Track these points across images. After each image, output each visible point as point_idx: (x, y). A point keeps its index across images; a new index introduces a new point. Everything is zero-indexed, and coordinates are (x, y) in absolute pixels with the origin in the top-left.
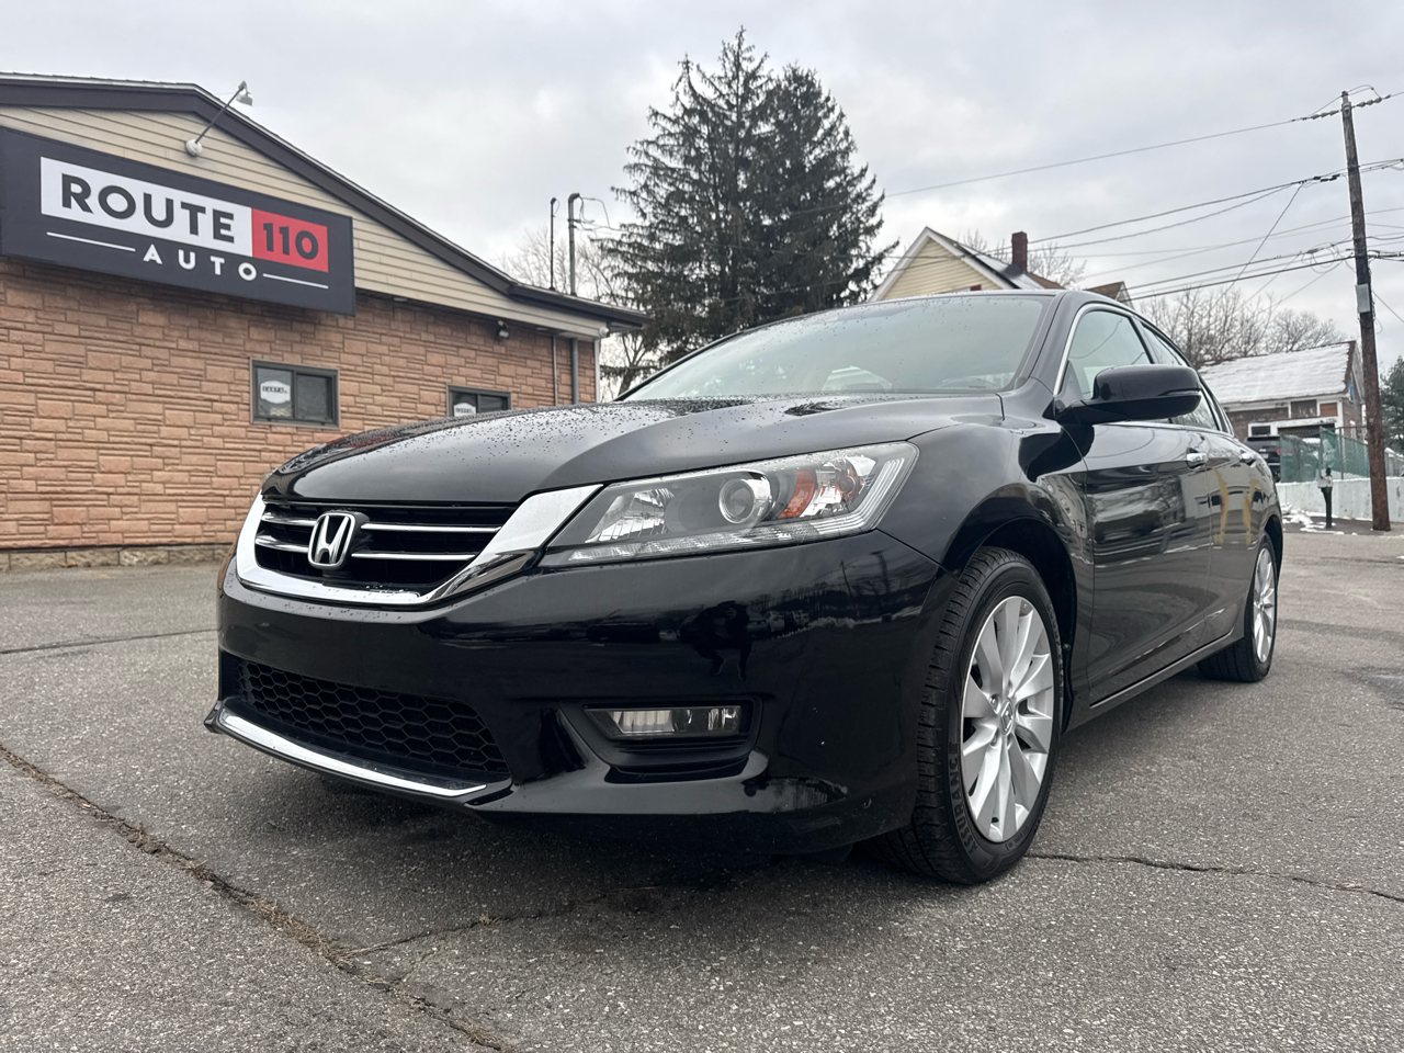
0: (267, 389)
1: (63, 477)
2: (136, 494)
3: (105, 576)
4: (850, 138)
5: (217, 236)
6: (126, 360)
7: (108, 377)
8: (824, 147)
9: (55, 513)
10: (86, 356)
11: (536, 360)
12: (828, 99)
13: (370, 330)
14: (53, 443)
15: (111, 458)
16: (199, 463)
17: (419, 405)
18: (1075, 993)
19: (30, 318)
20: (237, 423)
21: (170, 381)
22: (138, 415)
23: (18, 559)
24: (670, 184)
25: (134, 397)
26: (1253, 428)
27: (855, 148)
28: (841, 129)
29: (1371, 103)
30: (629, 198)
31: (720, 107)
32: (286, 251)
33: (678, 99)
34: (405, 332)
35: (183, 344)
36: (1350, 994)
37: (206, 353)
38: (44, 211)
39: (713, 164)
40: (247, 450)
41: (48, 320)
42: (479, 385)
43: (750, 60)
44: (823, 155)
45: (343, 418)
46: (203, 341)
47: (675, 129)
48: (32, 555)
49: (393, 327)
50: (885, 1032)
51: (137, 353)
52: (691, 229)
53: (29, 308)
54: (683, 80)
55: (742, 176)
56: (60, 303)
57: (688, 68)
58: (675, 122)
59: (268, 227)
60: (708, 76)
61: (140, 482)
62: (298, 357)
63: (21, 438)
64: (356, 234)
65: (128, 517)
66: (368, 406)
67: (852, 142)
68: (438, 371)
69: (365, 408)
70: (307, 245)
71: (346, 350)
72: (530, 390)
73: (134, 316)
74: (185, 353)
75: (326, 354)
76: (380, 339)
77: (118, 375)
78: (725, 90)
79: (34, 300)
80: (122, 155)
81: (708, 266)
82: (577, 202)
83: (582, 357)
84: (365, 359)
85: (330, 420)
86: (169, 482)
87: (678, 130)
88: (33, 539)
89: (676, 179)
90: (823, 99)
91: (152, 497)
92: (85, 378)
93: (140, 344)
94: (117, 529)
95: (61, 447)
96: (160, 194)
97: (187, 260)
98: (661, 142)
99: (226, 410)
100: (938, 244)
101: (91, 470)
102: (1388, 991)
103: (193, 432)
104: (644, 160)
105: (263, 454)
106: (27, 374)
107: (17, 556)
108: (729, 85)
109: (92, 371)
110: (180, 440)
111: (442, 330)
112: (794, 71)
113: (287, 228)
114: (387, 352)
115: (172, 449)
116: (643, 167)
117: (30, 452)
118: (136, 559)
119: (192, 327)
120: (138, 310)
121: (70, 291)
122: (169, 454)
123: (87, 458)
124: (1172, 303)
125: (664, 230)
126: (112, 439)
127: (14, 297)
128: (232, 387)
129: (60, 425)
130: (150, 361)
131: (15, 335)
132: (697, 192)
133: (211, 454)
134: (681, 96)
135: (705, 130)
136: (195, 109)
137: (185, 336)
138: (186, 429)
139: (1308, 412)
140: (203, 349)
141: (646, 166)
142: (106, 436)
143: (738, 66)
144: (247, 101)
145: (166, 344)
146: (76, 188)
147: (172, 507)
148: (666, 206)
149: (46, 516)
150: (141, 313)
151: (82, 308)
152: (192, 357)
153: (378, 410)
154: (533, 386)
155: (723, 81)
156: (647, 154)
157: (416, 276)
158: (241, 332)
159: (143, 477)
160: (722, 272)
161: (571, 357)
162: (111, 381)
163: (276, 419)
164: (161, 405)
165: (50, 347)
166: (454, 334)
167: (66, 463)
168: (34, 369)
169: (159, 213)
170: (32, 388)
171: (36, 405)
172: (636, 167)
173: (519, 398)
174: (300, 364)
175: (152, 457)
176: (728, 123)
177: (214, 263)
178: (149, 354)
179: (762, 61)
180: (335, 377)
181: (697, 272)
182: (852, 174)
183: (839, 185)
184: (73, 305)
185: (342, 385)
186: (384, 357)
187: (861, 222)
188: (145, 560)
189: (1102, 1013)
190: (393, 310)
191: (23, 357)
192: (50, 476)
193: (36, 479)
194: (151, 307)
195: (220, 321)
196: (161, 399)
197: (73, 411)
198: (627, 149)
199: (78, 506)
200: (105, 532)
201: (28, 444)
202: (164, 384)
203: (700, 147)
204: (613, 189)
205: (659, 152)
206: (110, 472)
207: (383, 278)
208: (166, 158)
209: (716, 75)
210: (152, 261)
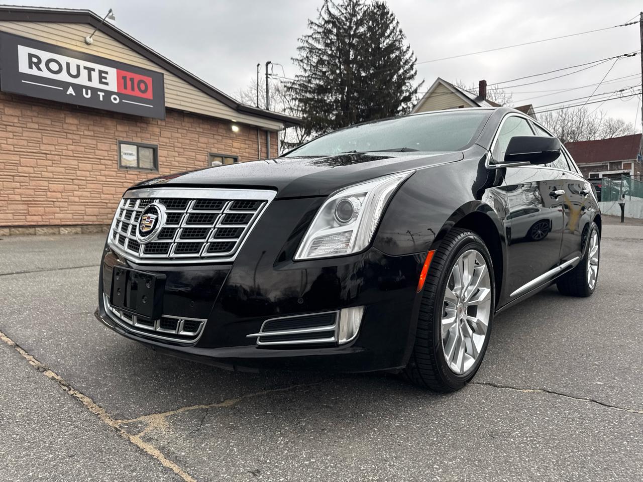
0: (125, 154)
1: (33, 194)
2: (66, 202)
3: (52, 239)
5: (101, 82)
6: (60, 140)
7: (52, 148)
8: (390, 39)
9: (30, 210)
10: (42, 138)
11: (250, 141)
12: (392, 15)
13: (173, 126)
14: (28, 178)
15: (55, 185)
16: (95, 188)
17: (196, 162)
18: (444, 448)
19: (16, 121)
20: (112, 169)
21: (80, 150)
22: (66, 166)
23: (13, 231)
24: (317, 56)
25: (65, 157)
26: (591, 175)
27: (405, 38)
28: (398, 30)
30: (299, 63)
31: (343, 21)
32: (133, 89)
33: (321, 16)
34: (189, 127)
35: (86, 133)
36: (572, 452)
37: (97, 137)
38: (20, 71)
39: (338, 47)
40: (116, 182)
41: (24, 121)
42: (223, 153)
44: (390, 43)
45: (161, 167)
46: (95, 131)
47: (320, 30)
48: (20, 229)
49: (183, 125)
50: (352, 466)
51: (65, 137)
52: (328, 78)
53: (15, 116)
54: (325, 6)
55: (351, 53)
56: (29, 113)
58: (318, 26)
59: (124, 78)
60: (336, 5)
61: (68, 196)
62: (140, 139)
63: (13, 176)
64: (165, 81)
65: (63, 212)
66: (172, 162)
67: (403, 35)
68: (204, 146)
69: (171, 163)
70: (143, 86)
71: (162, 136)
72: (247, 155)
73: (64, 120)
74: (87, 137)
75: (152, 137)
76: (177, 131)
77: (57, 147)
78: (344, 11)
79: (17, 112)
80: (55, 44)
81: (336, 96)
82: (270, 66)
83: (272, 139)
84: (170, 140)
85: (154, 168)
86: (81, 196)
87: (322, 31)
88: (20, 222)
89: (321, 54)
91: (73, 203)
92: (42, 148)
93: (67, 133)
94: (58, 218)
95: (31, 180)
96: (74, 62)
97: (87, 94)
98: (314, 36)
99: (107, 163)
100: (444, 86)
101: (46, 191)
102: (591, 450)
103: (91, 173)
104: (306, 45)
105: (124, 184)
106: (15, 146)
107: (13, 229)
108: (346, 9)
109: (45, 145)
110: (86, 177)
111: (206, 126)
113: (133, 78)
114: (180, 137)
115: (82, 181)
116: (306, 48)
117: (17, 182)
118: (67, 232)
119: (90, 125)
120: (65, 117)
121: (34, 108)
122: (81, 184)
123: (43, 185)
124: (554, 114)
125: (315, 78)
126: (55, 176)
127: (8, 111)
128: (109, 153)
129: (31, 170)
130: (71, 141)
131: (9, 128)
132: (330, 60)
133: (100, 184)
134: (323, 13)
135: (335, 31)
136: (89, 22)
137: (87, 129)
138: (88, 172)
139: (618, 168)
140: (95, 135)
142: (52, 175)
144: (112, 18)
145: (78, 133)
146: (34, 60)
147: (83, 208)
148: (316, 67)
149: (25, 212)
150: (66, 118)
151: (39, 116)
152: (90, 139)
153: (177, 164)
154: (249, 153)
155: (344, 7)
156: (307, 42)
157: (194, 101)
158: (113, 127)
159: (69, 194)
160: (342, 98)
161: (267, 140)
162: (54, 149)
163: (130, 168)
164: (77, 161)
165: (25, 134)
166: (212, 128)
167: (34, 187)
168: (19, 144)
169: (74, 72)
170: (18, 153)
171: (20, 161)
172: (303, 48)
173: (242, 158)
174: (140, 142)
175: (73, 185)
176: (346, 27)
177: (99, 95)
178: (71, 137)
180: (157, 148)
181: (330, 98)
182: (403, 50)
183: (396, 56)
184: (35, 114)
185: (160, 152)
186: (179, 139)
187: (407, 73)
188: (71, 232)
189: (454, 458)
190: (183, 117)
191: (13, 138)
192: (27, 193)
193: (20, 195)
194: (71, 115)
195: (103, 122)
196: (76, 158)
197: (37, 163)
198: (298, 40)
199: (40, 207)
200: (53, 219)
201: (17, 178)
202: (78, 151)
203: (332, 39)
204: (292, 58)
205: (313, 41)
206: (54, 192)
207: (178, 102)
208: (76, 46)
209: (340, 4)
210: (71, 94)
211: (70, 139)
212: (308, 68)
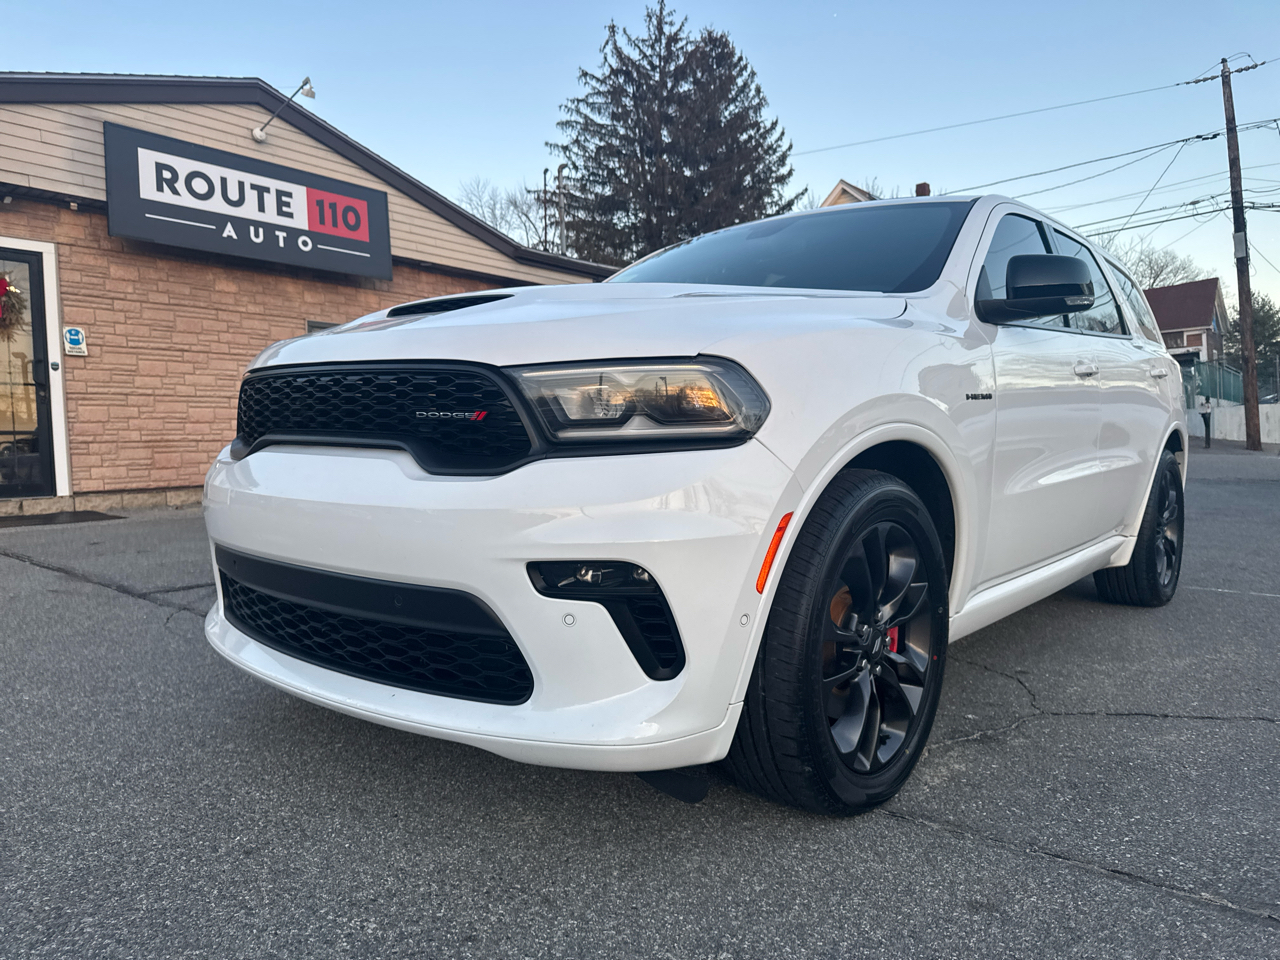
1: (161, 427)
4: (761, 95)
5: (280, 213)
6: (206, 324)
7: (192, 339)
8: (737, 104)
9: (157, 459)
10: (174, 321)
12: (741, 59)
13: (400, 291)
14: (152, 398)
15: (198, 410)
19: (130, 290)
21: (241, 341)
22: (218, 372)
24: (601, 140)
25: (215, 356)
27: (767, 104)
28: (753, 87)
29: (1247, 69)
30: (562, 154)
31: (644, 67)
32: (335, 224)
33: (606, 59)
34: (428, 292)
35: (252, 308)
37: (271, 315)
38: (142, 196)
39: (639, 119)
41: (143, 290)
43: (671, 24)
44: (737, 111)
46: (267, 304)
47: (603, 88)
48: (140, 496)
49: (419, 288)
51: (215, 317)
52: (618, 179)
53: (129, 280)
54: (610, 42)
55: (665, 132)
56: (153, 275)
57: (614, 32)
58: (598, 80)
59: (320, 204)
60: (633, 39)
62: (344, 317)
63: (126, 395)
64: (391, 207)
67: (764, 99)
70: (351, 218)
73: (212, 284)
74: (253, 316)
77: (202, 337)
78: (649, 52)
79: (131, 273)
80: (201, 144)
81: (636, 216)
87: (606, 90)
88: (139, 482)
89: (605, 134)
90: (735, 59)
92: (175, 340)
93: (216, 309)
95: (158, 401)
96: (234, 176)
97: (257, 236)
98: (591, 100)
100: (851, 195)
101: (184, 420)
104: (575, 117)
106: (129, 338)
107: (126, 497)
108: (653, 47)
109: (180, 334)
112: (710, 33)
113: (335, 204)
116: (574, 124)
117: (134, 406)
119: (258, 292)
120: (214, 280)
121: (160, 264)
123: (179, 410)
125: (595, 181)
126: (198, 393)
127: (115, 271)
130: (225, 324)
131: (118, 304)
132: (624, 145)
134: (609, 58)
135: (630, 90)
136: (258, 101)
137: (253, 301)
139: (1176, 343)
140: (267, 312)
141: (577, 123)
142: (194, 391)
143: (660, 29)
144: (311, 94)
145: (239, 309)
146: (167, 175)
148: (595, 159)
150: (217, 282)
151: (171, 279)
152: (258, 319)
155: (647, 43)
156: (578, 111)
157: (439, 243)
158: (297, 296)
159: (223, 425)
160: (648, 221)
162: (195, 342)
165: (147, 314)
167: (163, 415)
168: (136, 333)
169: (234, 195)
170: (134, 350)
171: (137, 365)
176: (651, 82)
177: (278, 237)
178: (225, 318)
179: (683, 24)
181: (621, 220)
182: (765, 127)
183: (750, 137)
184: (163, 276)
187: (772, 172)
190: (418, 273)
191: (125, 323)
192: (150, 427)
193: (140, 429)
194: (225, 276)
195: (281, 286)
196: (237, 357)
197: (167, 369)
198: (560, 107)
199: (175, 452)
200: (196, 474)
201: (132, 399)
202: (238, 344)
203: (626, 105)
204: (547, 144)
205: (589, 109)
206: (197, 422)
207: (413, 246)
208: (237, 145)
209: (641, 38)
210: (230, 237)
211: (224, 321)
212: (580, 163)
